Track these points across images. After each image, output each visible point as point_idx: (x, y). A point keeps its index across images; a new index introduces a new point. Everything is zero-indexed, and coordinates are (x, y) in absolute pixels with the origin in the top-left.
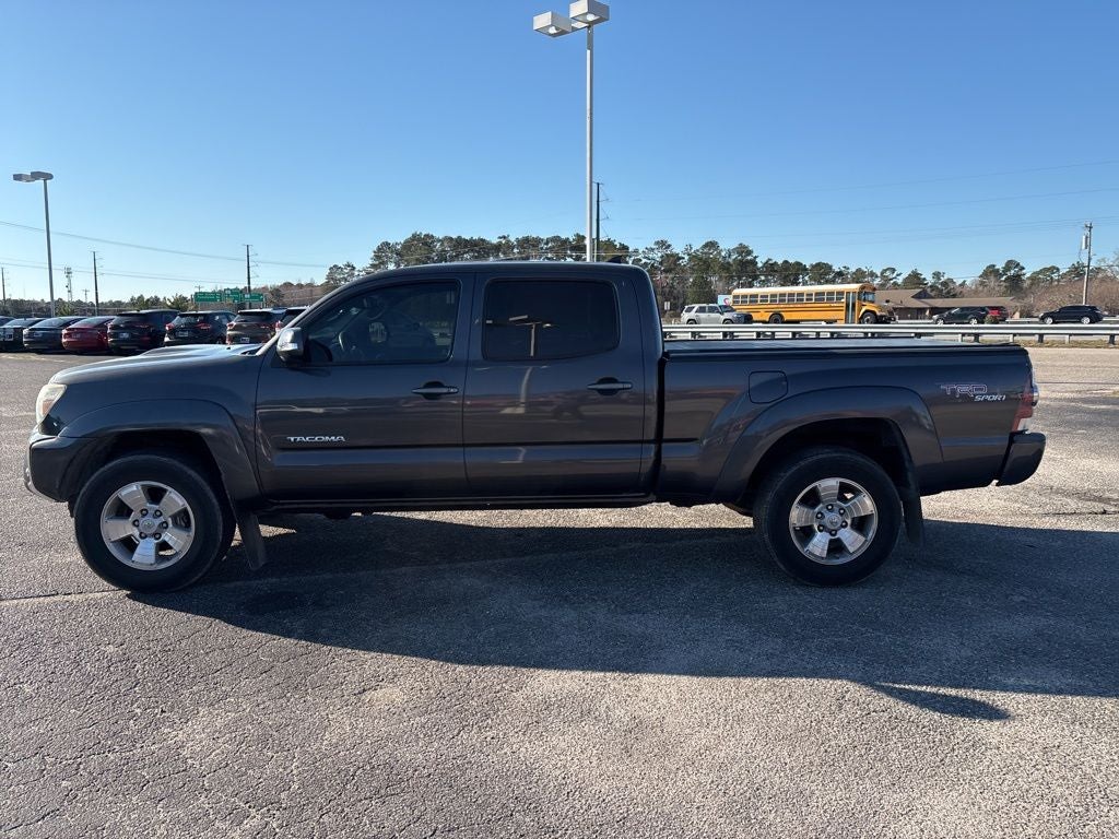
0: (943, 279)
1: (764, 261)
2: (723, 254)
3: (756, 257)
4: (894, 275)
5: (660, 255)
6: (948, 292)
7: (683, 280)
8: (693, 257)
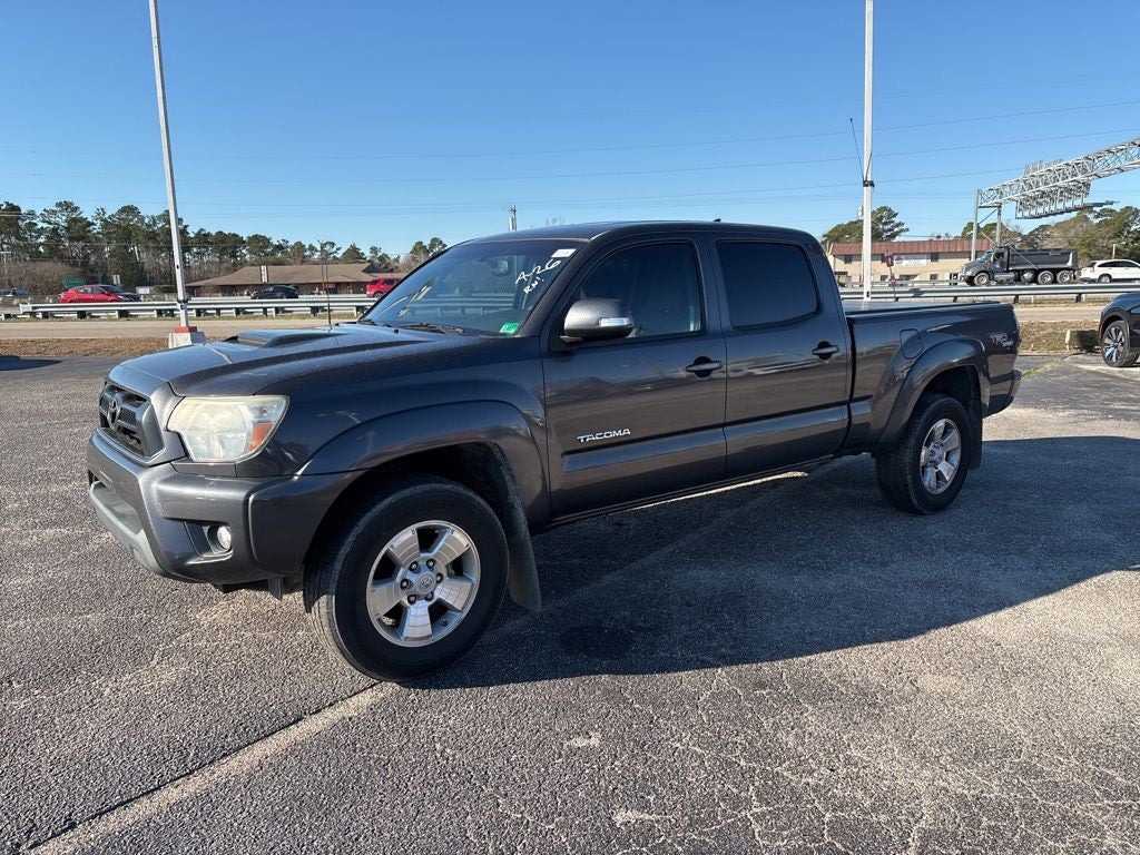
0: (379, 254)
1: (196, 231)
2: (147, 221)
3: (186, 226)
4: (334, 249)
5: (64, 218)
6: (386, 267)
7: (98, 250)
8: (106, 224)
